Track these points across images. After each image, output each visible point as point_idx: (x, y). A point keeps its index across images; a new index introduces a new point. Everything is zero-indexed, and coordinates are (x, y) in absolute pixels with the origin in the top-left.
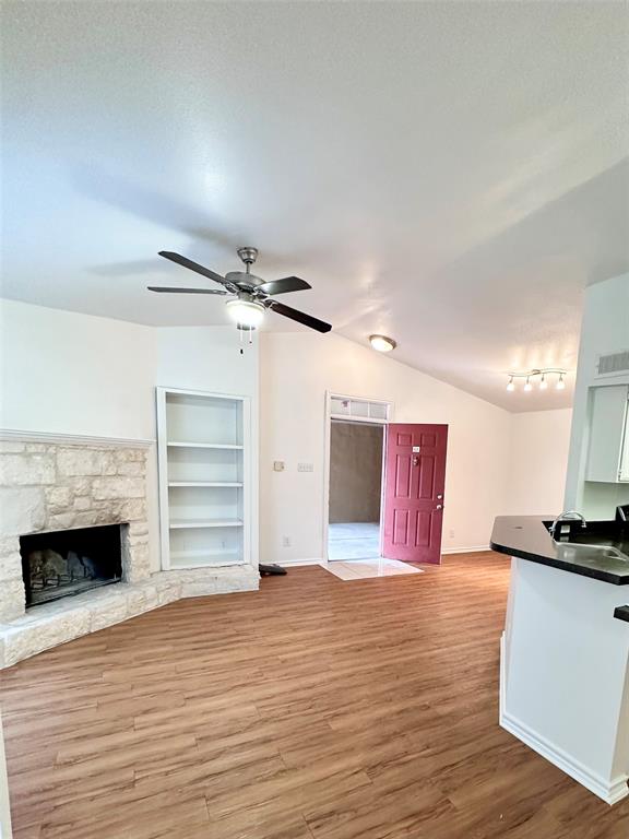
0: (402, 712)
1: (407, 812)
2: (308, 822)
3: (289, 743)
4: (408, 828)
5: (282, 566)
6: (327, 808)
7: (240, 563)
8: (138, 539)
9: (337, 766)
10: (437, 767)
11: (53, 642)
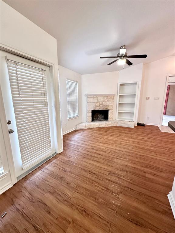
0: (135, 168)
1: (107, 187)
2: (89, 171)
3: (103, 157)
4: (103, 189)
5: (145, 124)
6: (95, 172)
7: (132, 121)
8: (111, 113)
9: (106, 167)
10: (126, 186)
11: (93, 127)
